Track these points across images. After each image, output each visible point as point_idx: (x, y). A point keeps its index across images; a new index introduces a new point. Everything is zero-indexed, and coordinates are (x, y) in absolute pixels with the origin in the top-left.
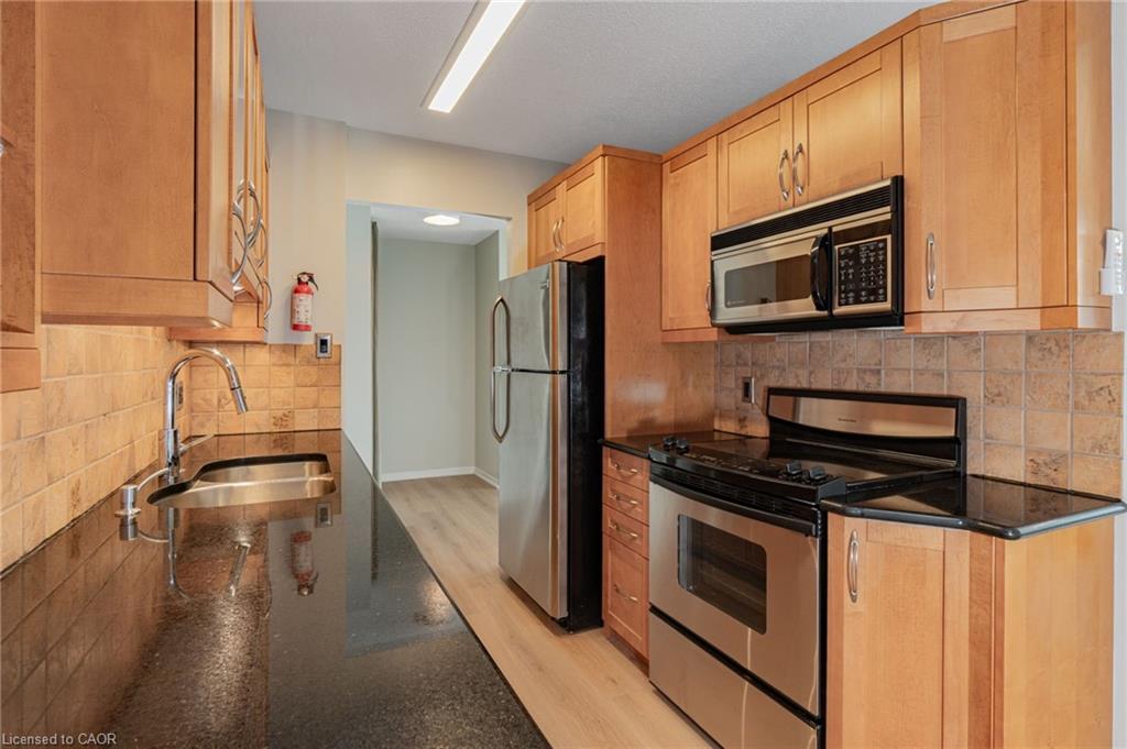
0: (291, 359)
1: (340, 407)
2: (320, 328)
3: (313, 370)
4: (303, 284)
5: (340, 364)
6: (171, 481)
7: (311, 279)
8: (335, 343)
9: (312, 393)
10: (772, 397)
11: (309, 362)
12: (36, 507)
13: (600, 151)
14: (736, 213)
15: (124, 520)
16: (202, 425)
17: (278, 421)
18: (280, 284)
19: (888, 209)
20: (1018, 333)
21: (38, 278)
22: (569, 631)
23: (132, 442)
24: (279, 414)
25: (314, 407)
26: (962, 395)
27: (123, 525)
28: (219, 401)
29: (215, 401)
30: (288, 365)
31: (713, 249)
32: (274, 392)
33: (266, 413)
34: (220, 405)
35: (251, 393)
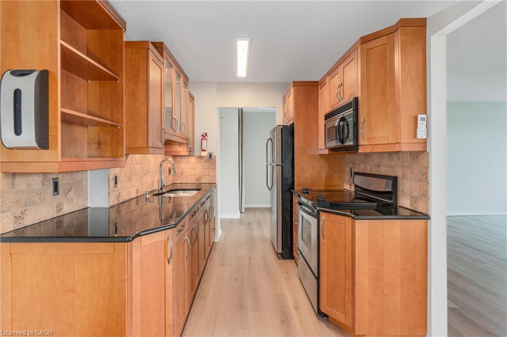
0: (201, 160)
1: (215, 176)
2: (209, 150)
3: (207, 164)
4: (204, 136)
5: (215, 162)
6: (160, 192)
7: (206, 135)
8: (214, 155)
9: (207, 171)
10: (355, 176)
11: (206, 161)
12: (129, 191)
13: (292, 85)
14: (333, 105)
15: (146, 198)
16: (177, 180)
17: (198, 179)
18: (198, 137)
19: (352, 109)
20: (408, 152)
21: (124, 148)
22: (283, 258)
23: (153, 182)
24: (198, 177)
25: (208, 175)
26: (396, 176)
27: (146, 199)
28: (181, 173)
29: (180, 173)
30: (200, 162)
31: (325, 120)
32: (196, 170)
33: (194, 177)
34: (182, 174)
35: (190, 171)
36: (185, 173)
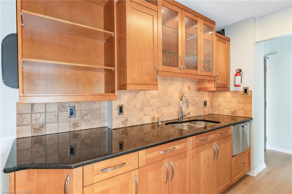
0: (236, 95)
1: (251, 111)
3: (243, 98)
4: (239, 72)
5: (251, 96)
7: (241, 71)
8: (249, 90)
9: (242, 106)
11: (241, 96)
16: (215, 112)
17: (233, 113)
18: (233, 73)
21: (116, 86)
24: (233, 111)
25: (243, 110)
30: (235, 97)
32: (232, 104)
33: (229, 110)
34: (219, 107)
35: (226, 104)
36: (222, 105)
